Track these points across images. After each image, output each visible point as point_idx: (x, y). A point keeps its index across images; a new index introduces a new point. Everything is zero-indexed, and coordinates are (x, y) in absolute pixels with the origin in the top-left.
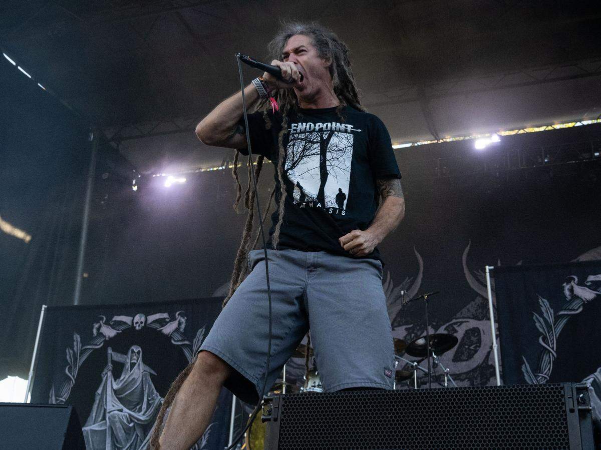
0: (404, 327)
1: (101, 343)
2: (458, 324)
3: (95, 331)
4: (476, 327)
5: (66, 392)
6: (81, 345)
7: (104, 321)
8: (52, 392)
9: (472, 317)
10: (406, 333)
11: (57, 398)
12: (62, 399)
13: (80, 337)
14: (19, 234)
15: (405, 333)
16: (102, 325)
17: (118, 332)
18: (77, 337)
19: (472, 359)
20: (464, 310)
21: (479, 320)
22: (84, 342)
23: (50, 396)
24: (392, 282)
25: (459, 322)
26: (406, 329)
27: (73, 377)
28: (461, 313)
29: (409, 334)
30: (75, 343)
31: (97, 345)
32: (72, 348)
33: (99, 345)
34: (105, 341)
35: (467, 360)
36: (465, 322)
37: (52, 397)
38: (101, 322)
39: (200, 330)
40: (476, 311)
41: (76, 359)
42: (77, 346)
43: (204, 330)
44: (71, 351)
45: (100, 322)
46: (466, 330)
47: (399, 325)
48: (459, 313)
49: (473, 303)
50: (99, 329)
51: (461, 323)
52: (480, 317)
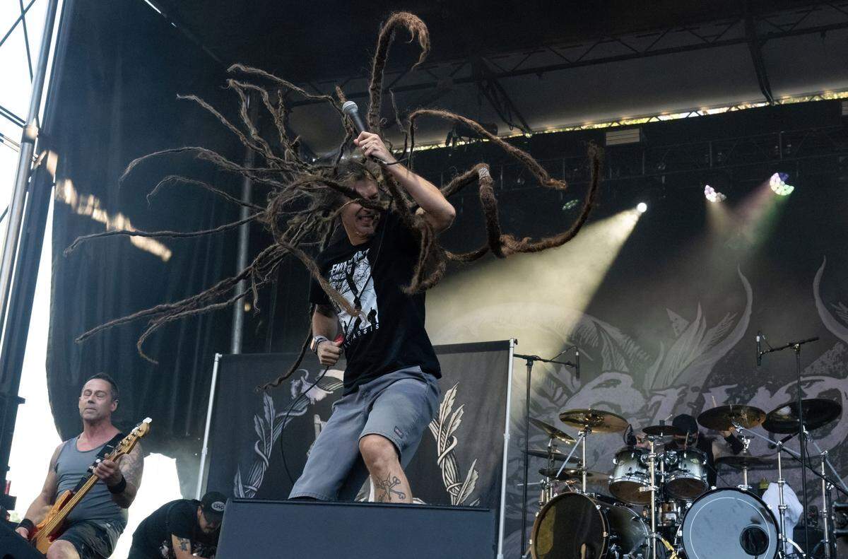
0: (724, 388)
1: (304, 408)
2: (808, 384)
3: (294, 391)
4: (834, 388)
5: (257, 477)
6: (274, 411)
7: (306, 377)
8: (238, 478)
9: (828, 373)
10: (728, 397)
11: (245, 486)
12: (252, 488)
13: (273, 399)
14: (156, 248)
15: (726, 397)
16: (304, 381)
17: (328, 392)
18: (268, 400)
19: (829, 436)
20: (817, 363)
21: (839, 378)
22: (279, 408)
23: (236, 484)
24: (704, 320)
25: (809, 381)
26: (728, 391)
27: (267, 457)
28: (812, 367)
29: (733, 398)
30: (266, 409)
31: (297, 411)
32: (262, 416)
33: (301, 411)
34: (309, 406)
35: (821, 438)
36: (820, 380)
37: (238, 485)
38: (302, 378)
39: (450, 391)
40: (834, 364)
41: (268, 432)
42: (269, 412)
43: (455, 391)
44: (261, 420)
45: (300, 379)
46: (819, 394)
47: (716, 385)
48: (809, 368)
49: (830, 352)
50: (299, 388)
51: (812, 382)
52: (841, 372)
